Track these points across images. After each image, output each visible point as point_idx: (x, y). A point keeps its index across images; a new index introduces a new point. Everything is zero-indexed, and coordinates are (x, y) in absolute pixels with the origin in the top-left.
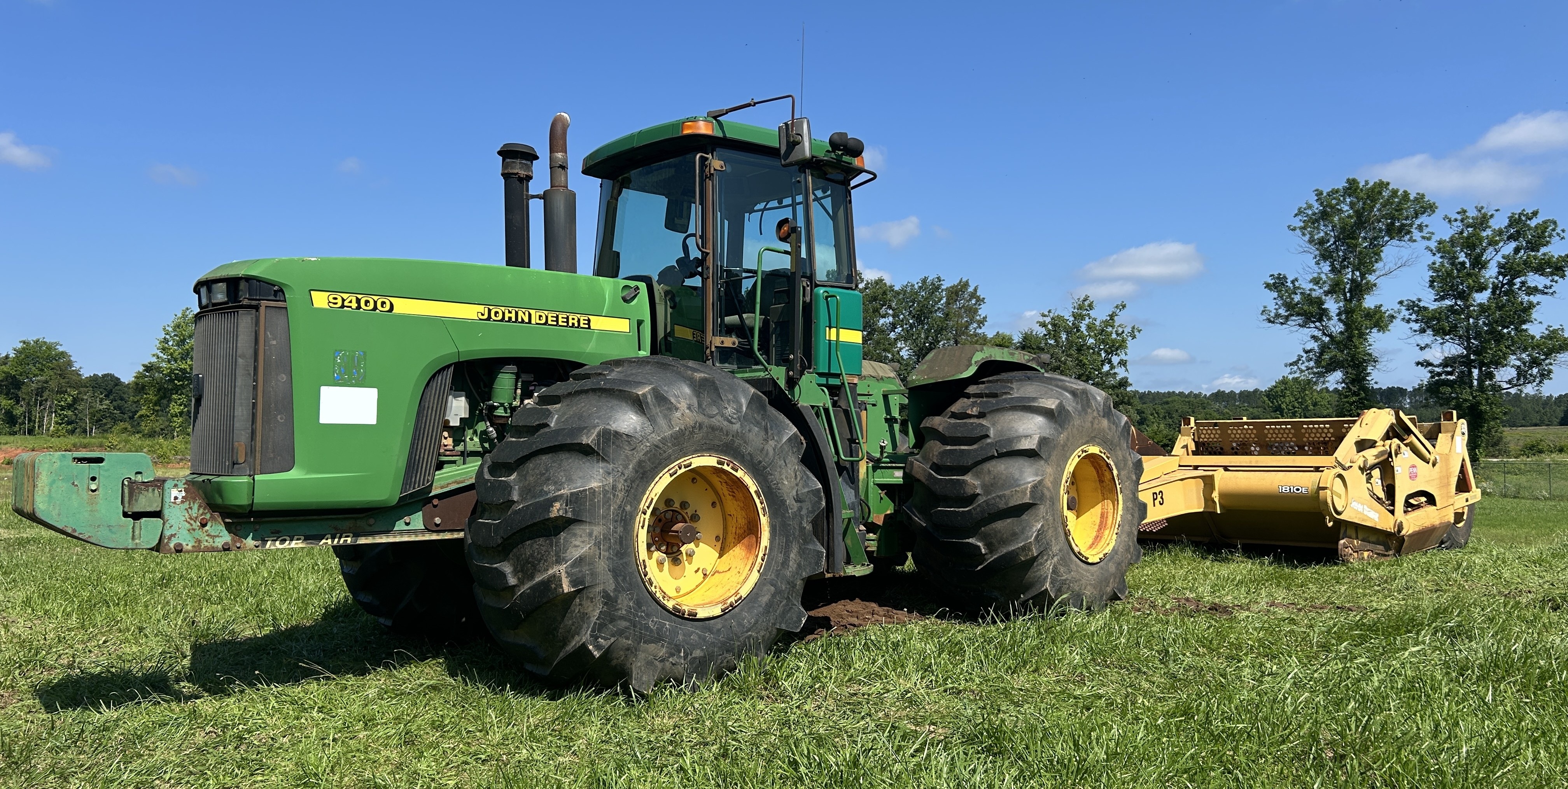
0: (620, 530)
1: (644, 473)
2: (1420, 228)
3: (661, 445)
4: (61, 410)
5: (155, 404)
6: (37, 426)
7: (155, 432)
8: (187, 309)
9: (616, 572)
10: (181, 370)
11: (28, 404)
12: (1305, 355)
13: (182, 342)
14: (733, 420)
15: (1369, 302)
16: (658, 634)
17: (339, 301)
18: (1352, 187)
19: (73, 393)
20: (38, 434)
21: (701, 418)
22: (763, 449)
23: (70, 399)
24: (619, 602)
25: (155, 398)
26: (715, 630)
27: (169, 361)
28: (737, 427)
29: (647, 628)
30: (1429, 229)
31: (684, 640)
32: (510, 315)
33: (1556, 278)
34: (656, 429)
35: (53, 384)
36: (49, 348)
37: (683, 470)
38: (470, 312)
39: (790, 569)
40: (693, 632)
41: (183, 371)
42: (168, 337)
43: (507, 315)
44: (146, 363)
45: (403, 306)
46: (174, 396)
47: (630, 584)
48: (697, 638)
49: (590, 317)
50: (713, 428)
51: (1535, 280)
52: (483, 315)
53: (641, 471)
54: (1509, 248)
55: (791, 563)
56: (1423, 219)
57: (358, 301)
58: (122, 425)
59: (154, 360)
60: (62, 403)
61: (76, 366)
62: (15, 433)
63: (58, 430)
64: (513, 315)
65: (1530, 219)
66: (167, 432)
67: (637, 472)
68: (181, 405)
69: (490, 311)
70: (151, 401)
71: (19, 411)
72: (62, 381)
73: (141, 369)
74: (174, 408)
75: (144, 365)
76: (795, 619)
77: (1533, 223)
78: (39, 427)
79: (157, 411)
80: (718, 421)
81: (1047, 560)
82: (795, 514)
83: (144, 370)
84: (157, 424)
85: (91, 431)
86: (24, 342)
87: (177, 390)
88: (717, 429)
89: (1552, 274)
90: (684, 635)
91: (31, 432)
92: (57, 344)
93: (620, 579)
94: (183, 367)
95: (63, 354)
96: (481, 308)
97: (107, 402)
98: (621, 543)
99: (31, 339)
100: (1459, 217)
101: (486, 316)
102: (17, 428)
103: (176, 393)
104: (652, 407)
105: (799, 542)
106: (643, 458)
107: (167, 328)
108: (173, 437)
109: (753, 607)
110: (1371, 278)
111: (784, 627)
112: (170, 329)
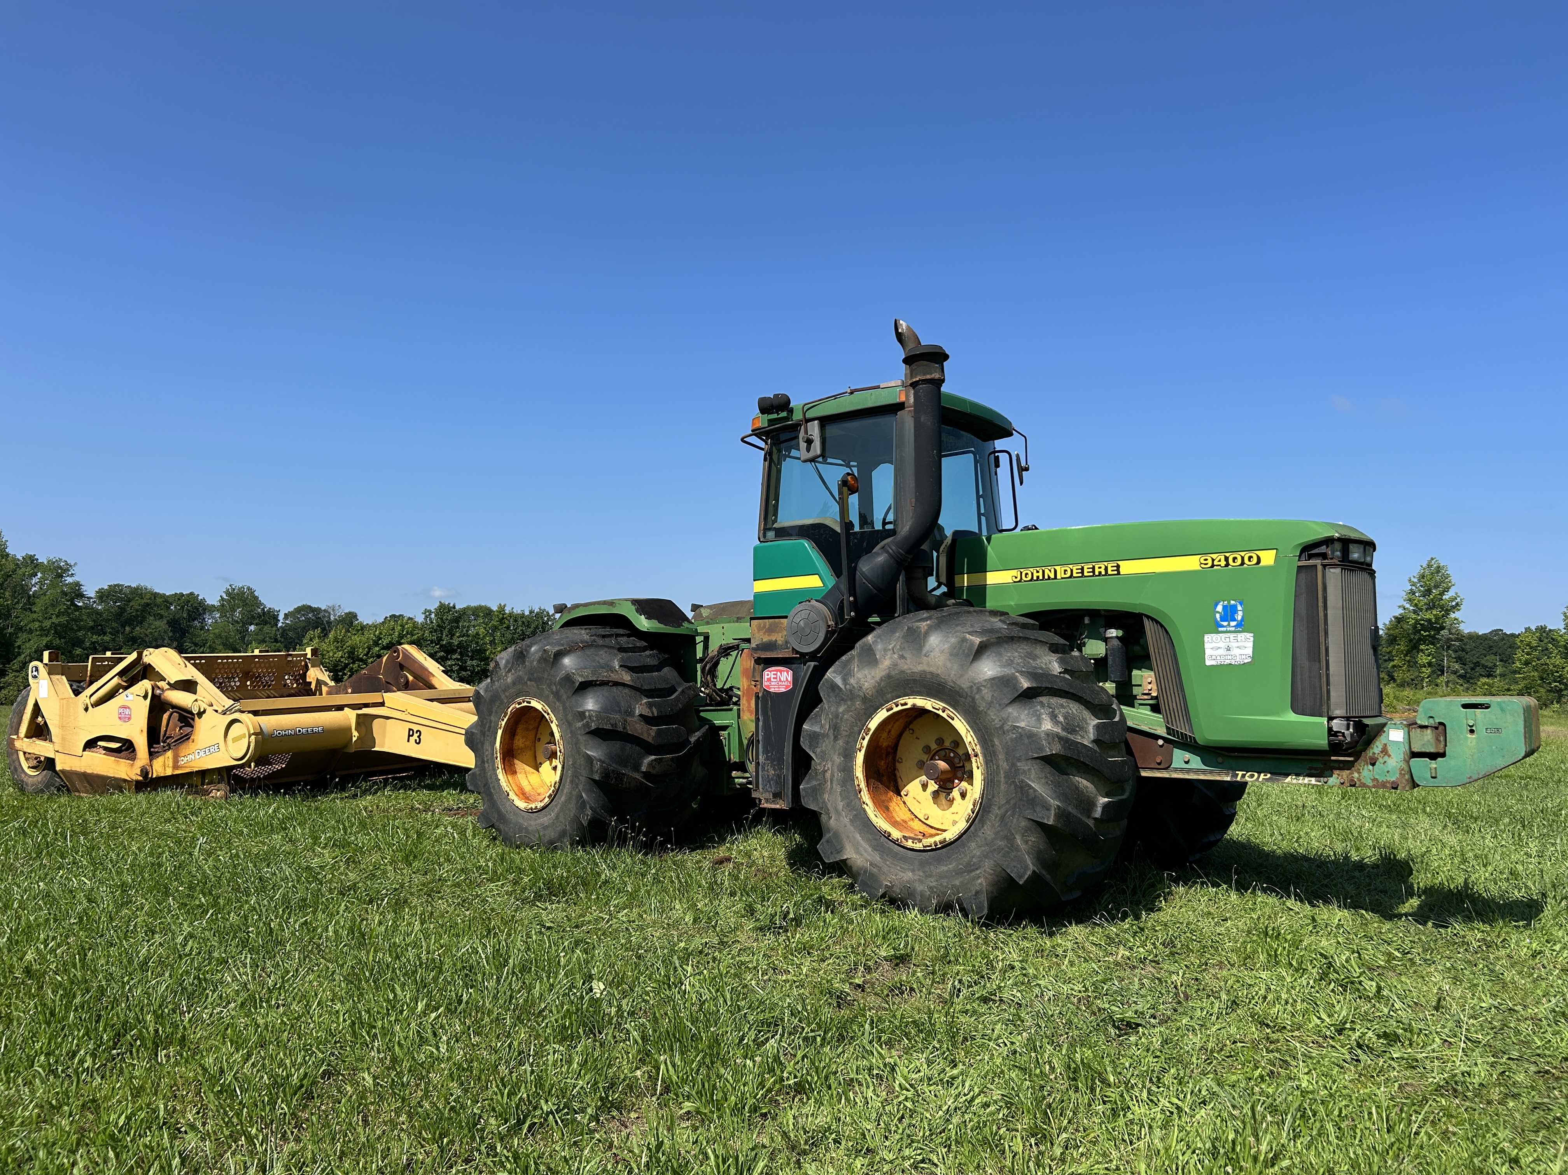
8: (1432, 559)
27: (1415, 612)
41: (1429, 621)
46: (1422, 647)
59: (1401, 611)
68: (1429, 656)
87: (1423, 640)
107: (1413, 579)
108: (1423, 687)
112: (1416, 580)
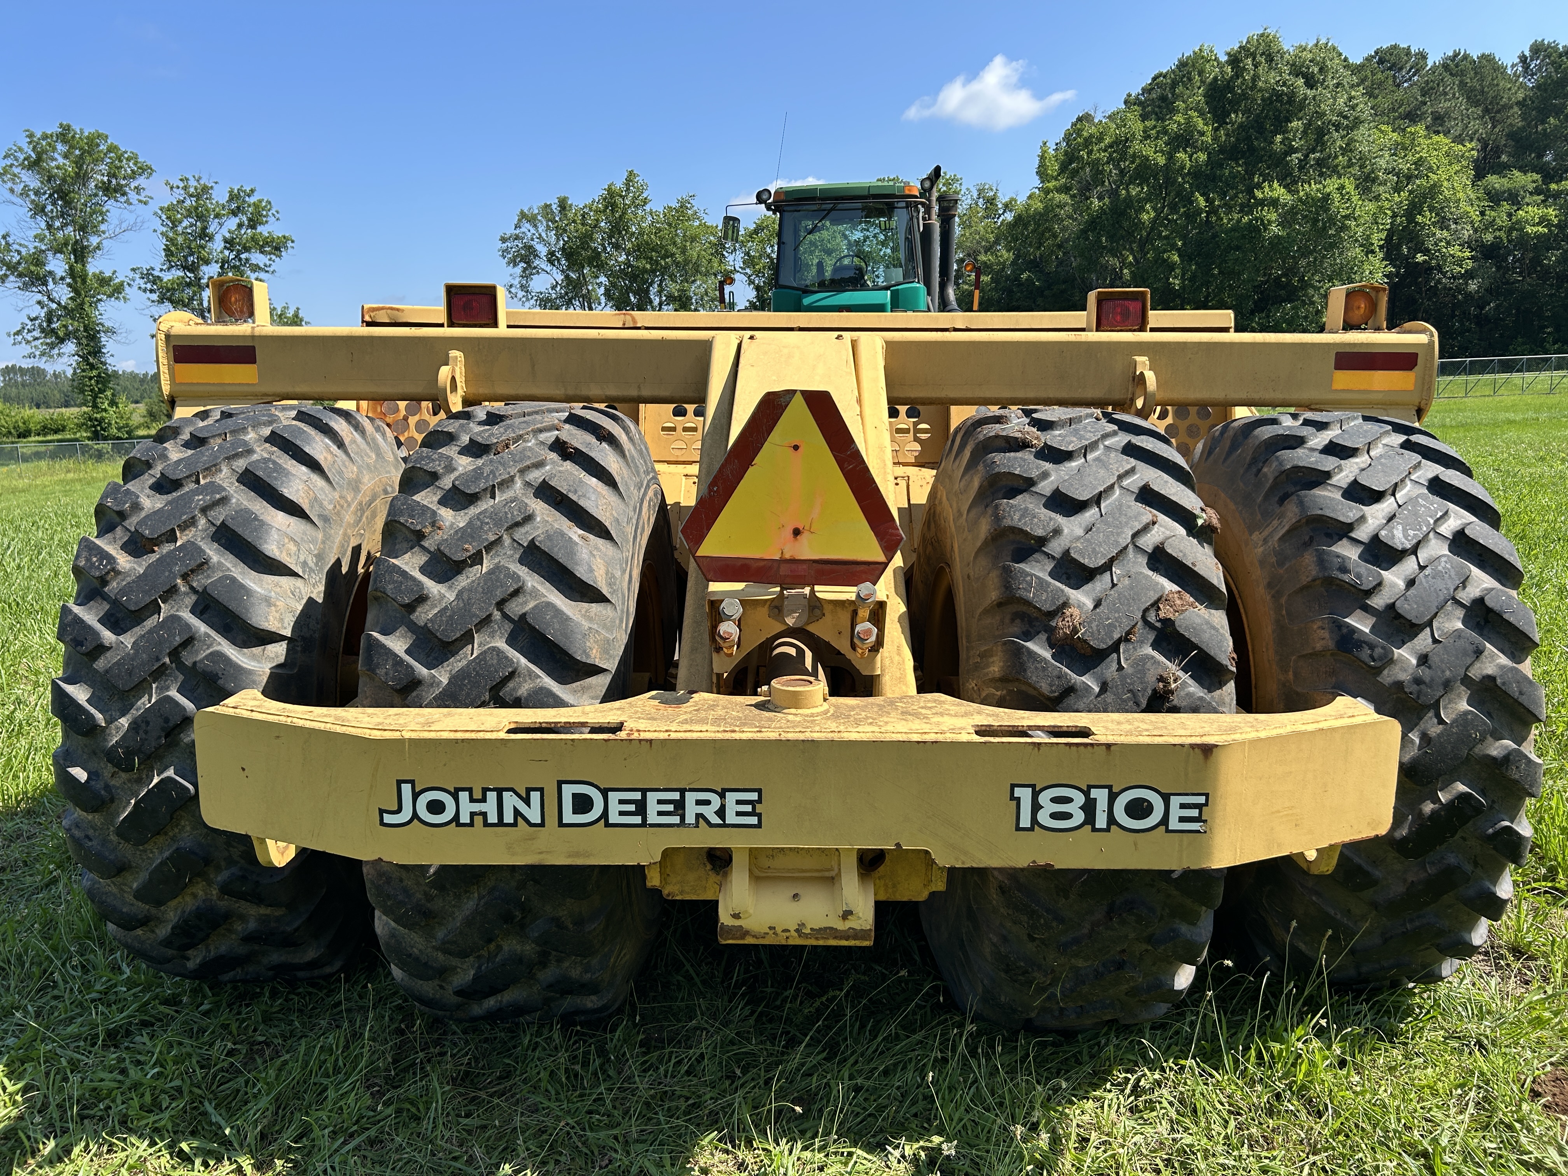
2: (138, 189)
12: (30, 323)
15: (94, 266)
18: (65, 135)
30: (147, 193)
33: (273, 257)
51: (257, 258)
54: (232, 223)
56: (141, 181)
65: (249, 196)
77: (252, 200)
89: (270, 253)
100: (181, 185)
110: (94, 240)
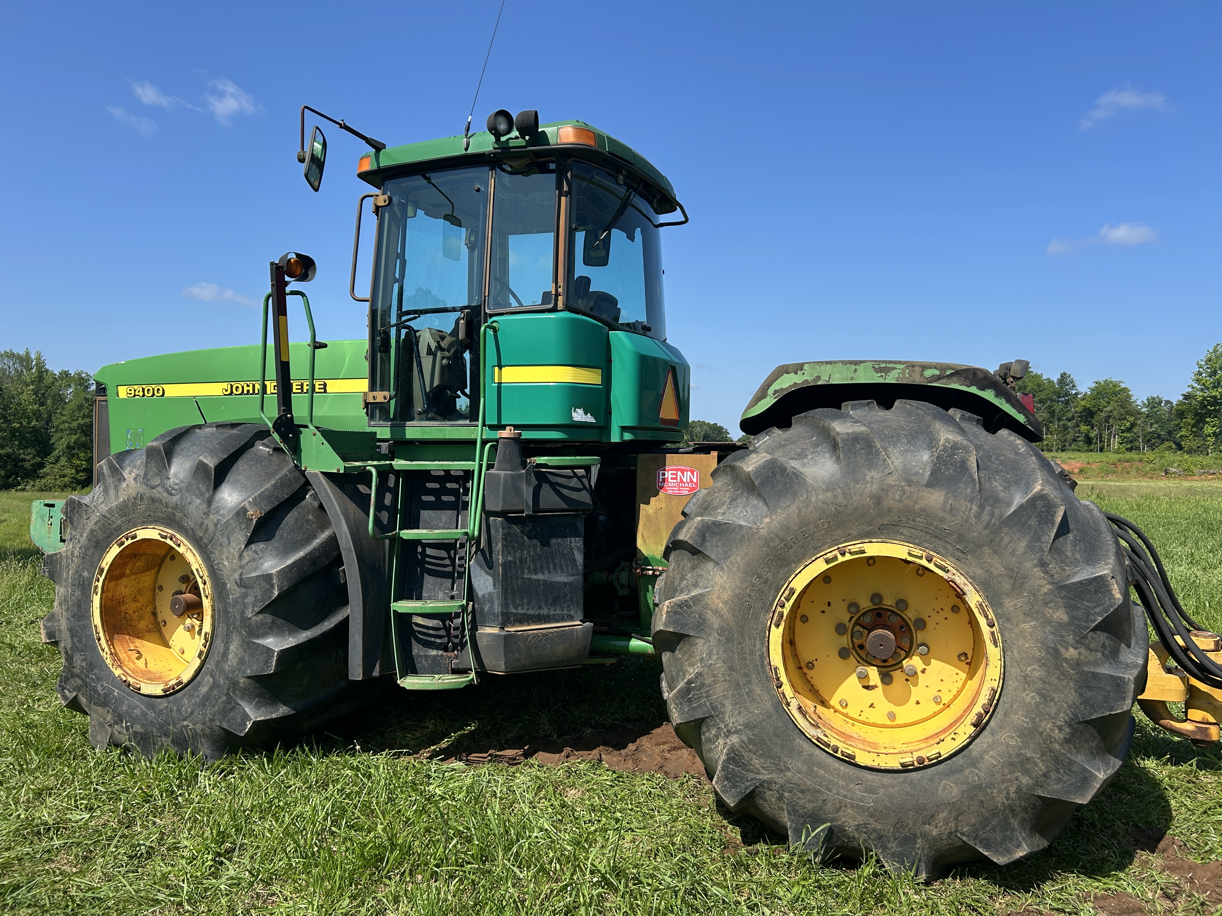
0: (78, 593)
1: (97, 542)
3: (109, 516)
4: (1122, 433)
5: (1193, 427)
6: (1106, 444)
7: (1192, 449)
9: (73, 632)
10: (1212, 397)
11: (1099, 429)
13: (1214, 373)
14: (174, 492)
16: (105, 699)
17: (133, 392)
19: (1130, 419)
20: (1107, 451)
21: (143, 489)
22: (202, 524)
23: (1128, 424)
24: (74, 660)
25: (1193, 422)
26: (158, 709)
28: (175, 499)
29: (96, 691)
31: (127, 712)
32: (248, 388)
34: (106, 498)
35: (1115, 413)
36: (1115, 386)
37: (130, 541)
38: (216, 389)
39: (229, 663)
40: (137, 706)
42: (1201, 370)
43: (246, 389)
44: (1185, 393)
45: (172, 391)
47: (85, 646)
48: (139, 714)
49: (326, 381)
50: (153, 500)
52: (226, 391)
53: (94, 540)
55: (230, 656)
57: (143, 390)
58: (1167, 444)
60: (1123, 428)
61: (1133, 398)
62: (1091, 451)
63: (1119, 448)
64: (251, 388)
66: (1201, 450)
67: (90, 540)
69: (232, 386)
70: (1189, 424)
71: (1093, 434)
72: (1122, 410)
73: (1181, 398)
74: (1208, 430)
75: (1183, 395)
76: (239, 720)
78: (1108, 446)
79: (1194, 432)
80: (157, 493)
81: (717, 736)
82: (236, 601)
83: (1184, 399)
84: (1195, 443)
85: (1144, 449)
86: (1097, 383)
88: (157, 501)
90: (129, 707)
91: (1102, 450)
92: (1121, 382)
93: (75, 640)
94: (1214, 394)
95: (1125, 390)
96: (225, 385)
97: (1156, 426)
98: (79, 606)
99: (1102, 379)
101: (229, 392)
102: (1092, 447)
103: (1210, 417)
104: (107, 478)
105: (240, 634)
106: (94, 527)
109: (193, 695)
111: (225, 726)
